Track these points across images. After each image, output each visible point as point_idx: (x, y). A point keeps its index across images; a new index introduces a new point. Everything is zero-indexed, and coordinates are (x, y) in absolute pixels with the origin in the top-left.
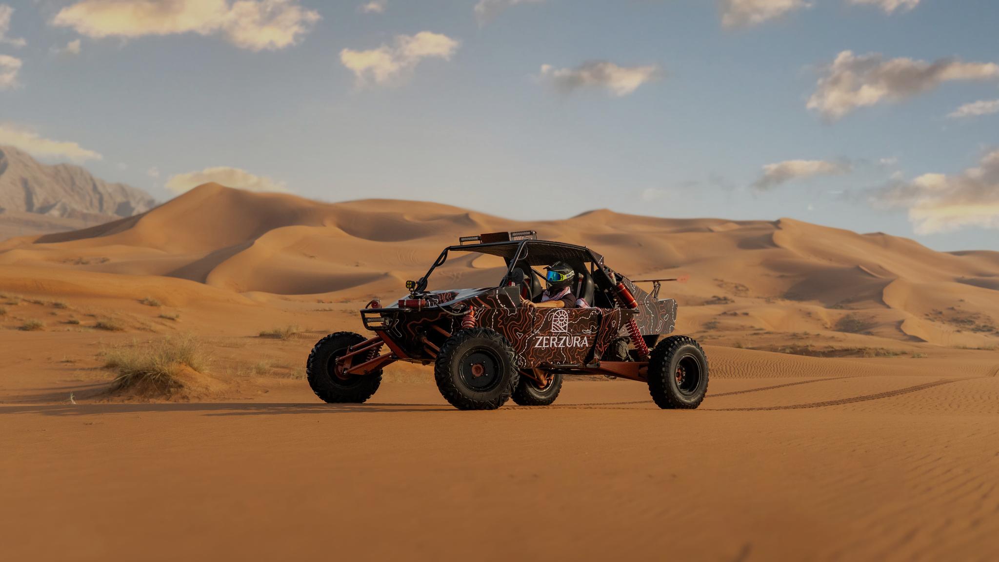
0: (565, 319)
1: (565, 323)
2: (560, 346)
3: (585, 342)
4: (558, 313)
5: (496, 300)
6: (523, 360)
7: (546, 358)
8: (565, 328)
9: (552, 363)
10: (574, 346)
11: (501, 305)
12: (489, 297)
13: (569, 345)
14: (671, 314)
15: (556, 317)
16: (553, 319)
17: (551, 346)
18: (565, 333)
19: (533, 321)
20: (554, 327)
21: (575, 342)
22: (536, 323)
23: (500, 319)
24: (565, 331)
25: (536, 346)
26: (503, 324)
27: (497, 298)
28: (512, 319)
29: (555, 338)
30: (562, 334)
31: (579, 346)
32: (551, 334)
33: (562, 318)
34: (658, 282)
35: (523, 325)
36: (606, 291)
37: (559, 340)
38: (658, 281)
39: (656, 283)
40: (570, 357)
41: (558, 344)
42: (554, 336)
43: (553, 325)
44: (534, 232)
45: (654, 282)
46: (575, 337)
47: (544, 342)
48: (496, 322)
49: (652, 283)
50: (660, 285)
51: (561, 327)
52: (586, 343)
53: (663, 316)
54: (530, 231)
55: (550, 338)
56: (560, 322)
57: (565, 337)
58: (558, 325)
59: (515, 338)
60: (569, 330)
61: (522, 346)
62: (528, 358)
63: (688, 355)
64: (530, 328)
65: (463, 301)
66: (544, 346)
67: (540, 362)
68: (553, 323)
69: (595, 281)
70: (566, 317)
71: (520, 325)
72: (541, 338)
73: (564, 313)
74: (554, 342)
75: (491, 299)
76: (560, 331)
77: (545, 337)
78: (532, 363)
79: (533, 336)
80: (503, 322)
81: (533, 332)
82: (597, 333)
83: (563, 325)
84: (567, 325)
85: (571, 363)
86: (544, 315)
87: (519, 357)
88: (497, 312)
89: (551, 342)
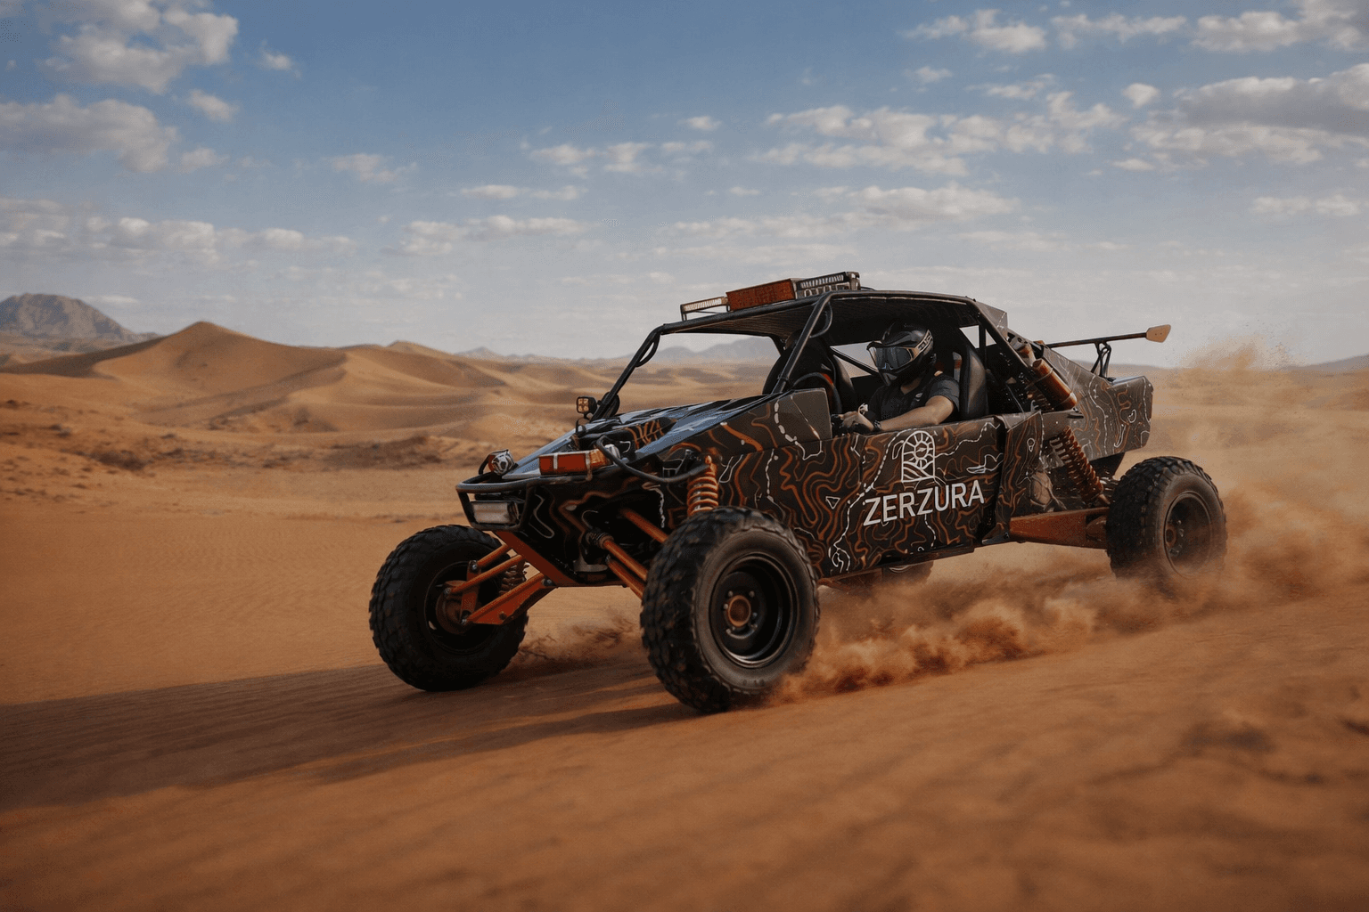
0: (929, 449)
1: (929, 459)
2: (921, 512)
3: (976, 494)
4: (912, 440)
5: (774, 427)
6: (843, 557)
7: (894, 541)
8: (929, 470)
9: (906, 551)
10: (954, 507)
11: (787, 437)
12: (755, 422)
13: (941, 506)
14: (1143, 406)
15: (908, 448)
16: (903, 454)
17: (902, 516)
18: (932, 480)
19: (861, 466)
20: (906, 472)
21: (954, 497)
22: (865, 471)
23: (784, 471)
24: (929, 477)
25: (867, 522)
26: (792, 481)
27: (777, 421)
28: (813, 468)
29: (909, 497)
30: (923, 485)
31: (964, 505)
32: (899, 488)
33: (922, 450)
34: (1105, 343)
35: (839, 477)
36: (1011, 381)
37: (919, 498)
38: (1104, 341)
39: (1102, 346)
40: (946, 531)
41: (916, 509)
42: (908, 491)
43: (903, 468)
44: (853, 276)
45: (1097, 342)
46: (954, 486)
47: (886, 509)
48: (777, 480)
49: (1093, 345)
50: (1109, 349)
51: (922, 469)
52: (980, 496)
53: (1124, 415)
54: (844, 273)
55: (898, 496)
56: (917, 459)
57: (929, 491)
58: (915, 465)
59: (821, 507)
60: (938, 473)
61: (839, 528)
62: (853, 550)
63: (1185, 495)
64: (855, 482)
65: (688, 440)
66: (886, 519)
67: (880, 555)
68: (903, 463)
69: (985, 363)
70: (931, 446)
71: (832, 478)
72: (877, 500)
73: (925, 436)
74: (908, 506)
75: (762, 425)
76: (921, 479)
77: (885, 498)
78: (863, 558)
79: (863, 499)
80: (793, 478)
81: (862, 490)
82: (999, 469)
83: (924, 463)
84: (933, 462)
85: (949, 542)
86: (883, 450)
87: (834, 550)
88: (776, 458)
89: (902, 506)
